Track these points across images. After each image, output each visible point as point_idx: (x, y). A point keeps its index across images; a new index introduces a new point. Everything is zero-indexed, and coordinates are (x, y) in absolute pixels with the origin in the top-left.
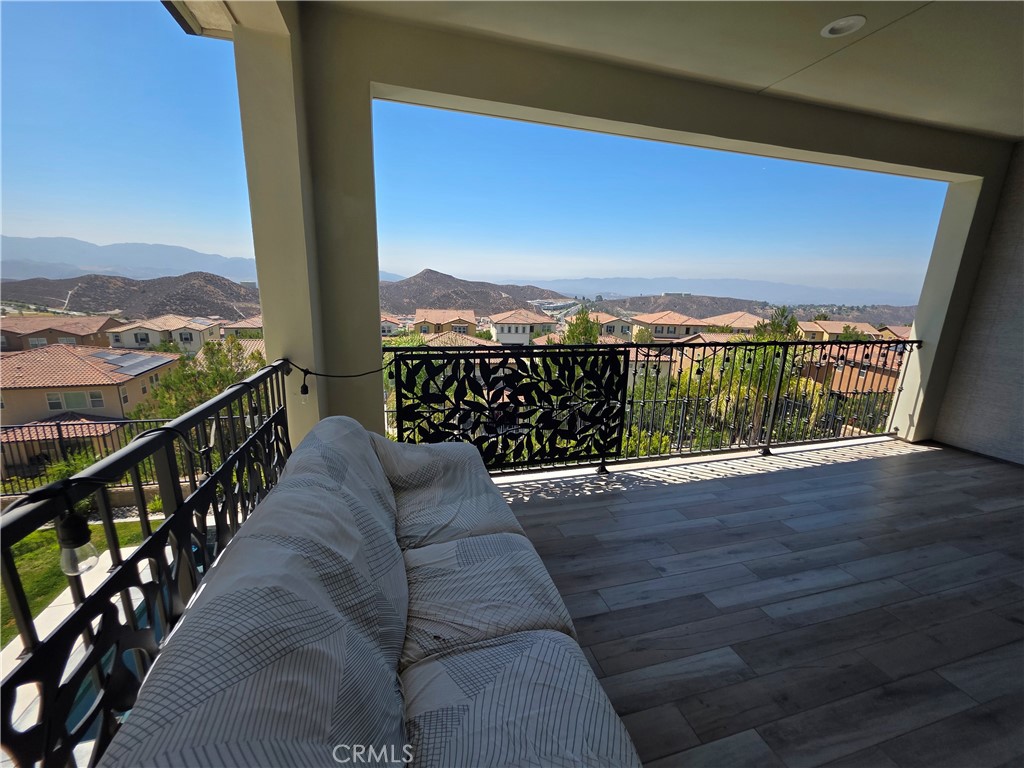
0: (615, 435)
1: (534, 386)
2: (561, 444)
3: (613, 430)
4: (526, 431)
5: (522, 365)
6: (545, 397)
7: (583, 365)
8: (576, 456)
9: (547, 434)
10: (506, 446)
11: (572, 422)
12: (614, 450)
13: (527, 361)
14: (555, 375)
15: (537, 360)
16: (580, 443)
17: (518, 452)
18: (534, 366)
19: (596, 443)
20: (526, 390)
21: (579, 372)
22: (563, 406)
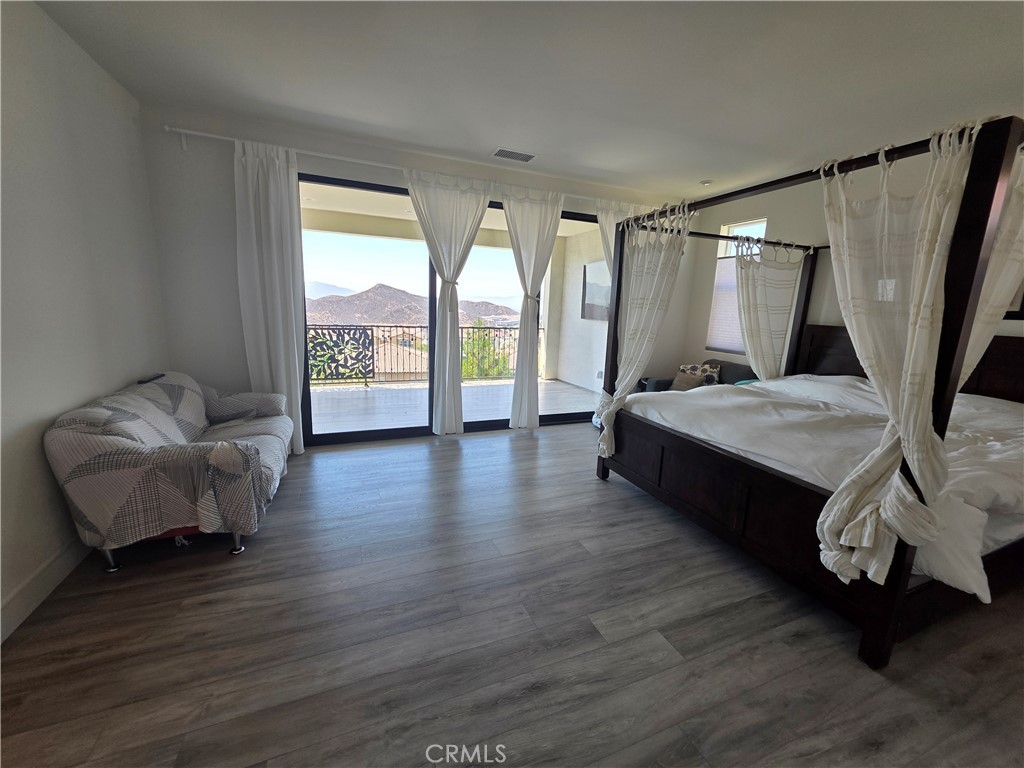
0: (371, 368)
1: (325, 343)
2: (341, 370)
3: (369, 365)
4: (322, 364)
5: (317, 333)
6: (329, 348)
7: (349, 334)
8: (350, 377)
9: (333, 365)
10: (312, 371)
11: (346, 360)
12: (371, 375)
13: (320, 331)
14: (335, 338)
15: (325, 332)
16: (352, 371)
17: (318, 374)
18: (324, 335)
19: (360, 371)
20: (321, 344)
21: (347, 338)
22: (340, 352)
